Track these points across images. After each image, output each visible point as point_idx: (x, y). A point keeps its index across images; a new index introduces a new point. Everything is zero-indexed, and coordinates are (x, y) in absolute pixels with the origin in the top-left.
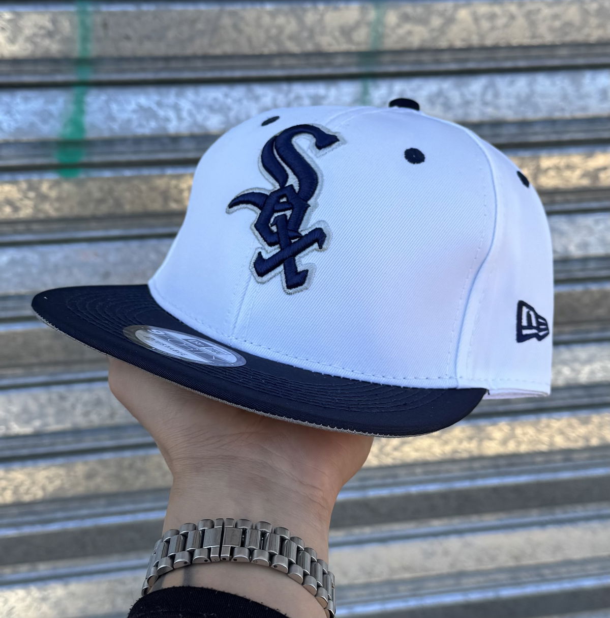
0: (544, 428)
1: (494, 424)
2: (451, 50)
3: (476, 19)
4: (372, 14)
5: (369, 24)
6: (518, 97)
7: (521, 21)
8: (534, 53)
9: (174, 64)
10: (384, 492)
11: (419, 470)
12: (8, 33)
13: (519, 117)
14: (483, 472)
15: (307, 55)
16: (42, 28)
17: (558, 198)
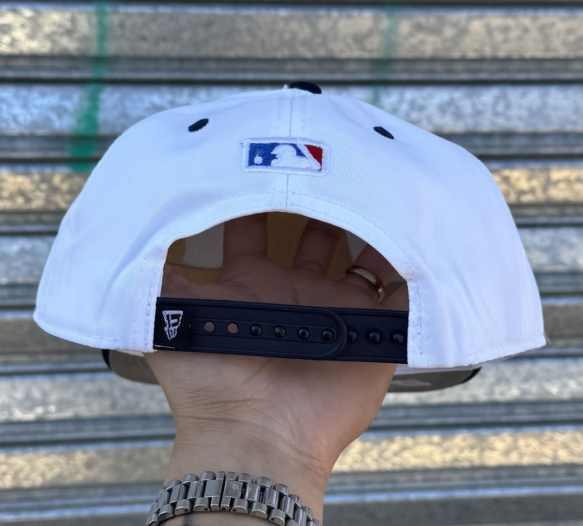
0: (547, 441)
1: (496, 434)
2: (464, 60)
3: (489, 31)
4: (385, 22)
5: (382, 32)
6: (530, 109)
7: (534, 34)
8: (548, 65)
9: (187, 65)
10: (383, 498)
11: (418, 477)
12: (28, 30)
13: (530, 129)
14: (483, 482)
15: (320, 61)
16: (60, 26)
17: (569, 211)
